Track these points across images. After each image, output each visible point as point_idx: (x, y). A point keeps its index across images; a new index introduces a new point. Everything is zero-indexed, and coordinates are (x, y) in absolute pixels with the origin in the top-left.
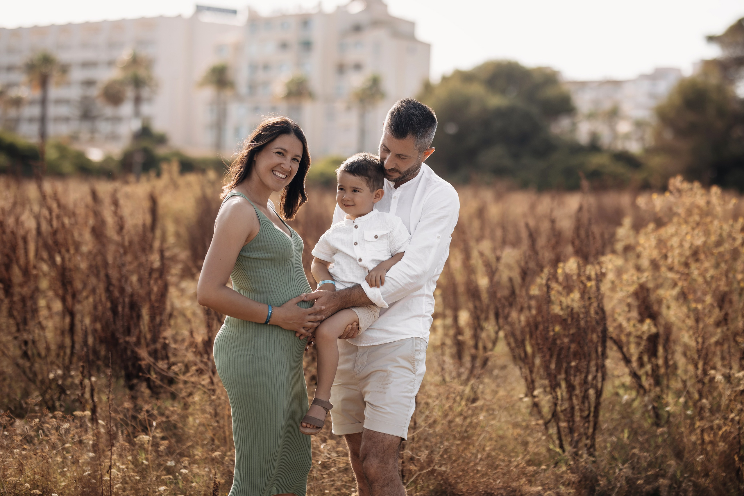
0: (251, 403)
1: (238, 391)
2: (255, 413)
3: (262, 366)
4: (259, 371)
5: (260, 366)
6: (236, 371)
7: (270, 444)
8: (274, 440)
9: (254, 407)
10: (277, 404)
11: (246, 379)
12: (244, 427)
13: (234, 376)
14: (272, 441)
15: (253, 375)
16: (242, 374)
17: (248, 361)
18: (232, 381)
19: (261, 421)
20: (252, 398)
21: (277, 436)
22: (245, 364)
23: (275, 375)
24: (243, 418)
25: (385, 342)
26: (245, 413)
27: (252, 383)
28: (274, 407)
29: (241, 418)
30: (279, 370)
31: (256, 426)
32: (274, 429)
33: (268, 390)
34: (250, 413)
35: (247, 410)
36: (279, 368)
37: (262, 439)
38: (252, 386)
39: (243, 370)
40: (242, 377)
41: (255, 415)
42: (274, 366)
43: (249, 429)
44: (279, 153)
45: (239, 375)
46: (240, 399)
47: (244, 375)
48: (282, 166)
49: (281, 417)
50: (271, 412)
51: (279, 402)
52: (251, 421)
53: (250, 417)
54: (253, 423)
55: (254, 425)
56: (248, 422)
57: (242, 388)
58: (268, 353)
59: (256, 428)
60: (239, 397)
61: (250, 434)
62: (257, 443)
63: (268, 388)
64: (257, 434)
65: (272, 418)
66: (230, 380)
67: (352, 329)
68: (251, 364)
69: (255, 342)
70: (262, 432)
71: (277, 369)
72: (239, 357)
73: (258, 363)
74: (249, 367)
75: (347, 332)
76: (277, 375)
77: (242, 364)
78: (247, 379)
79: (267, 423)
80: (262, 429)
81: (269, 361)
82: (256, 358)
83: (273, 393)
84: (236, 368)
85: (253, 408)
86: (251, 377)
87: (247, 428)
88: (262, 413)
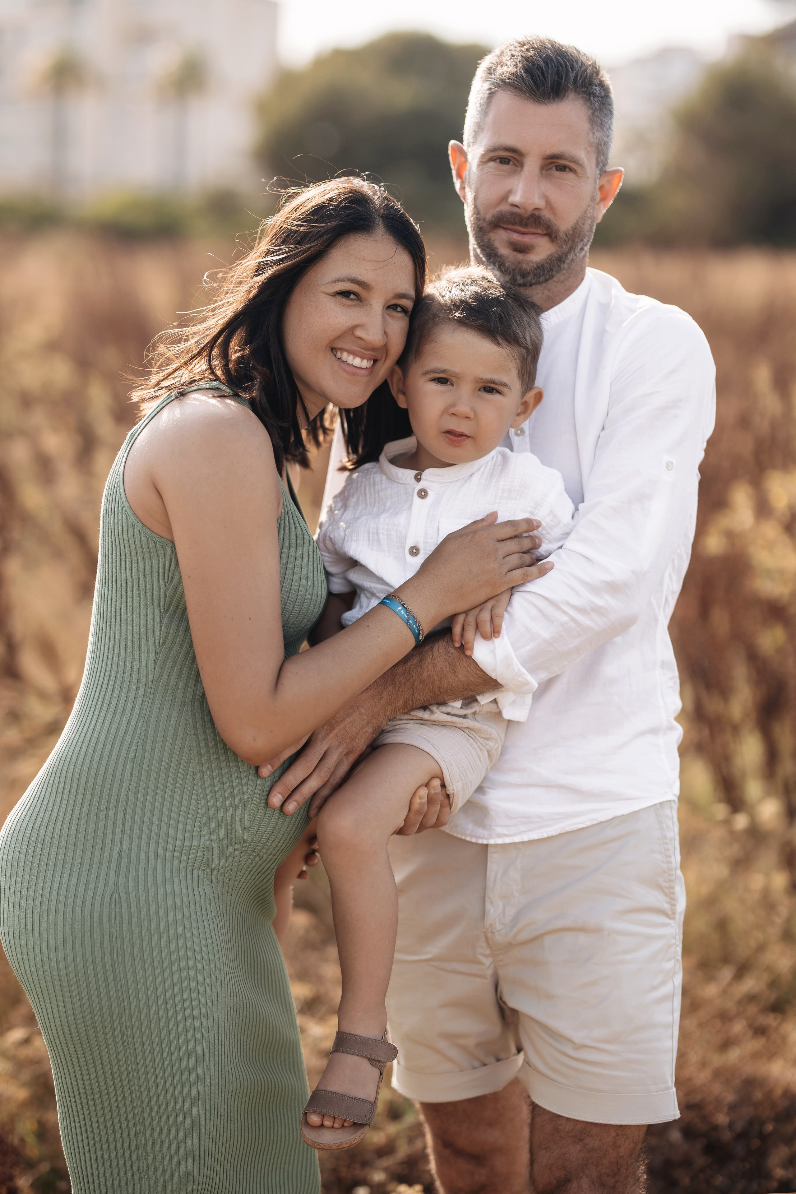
0: (112, 1047)
1: (69, 1008)
2: (125, 1077)
3: (141, 932)
4: (132, 946)
5: (135, 929)
6: (61, 947)
7: (175, 1168)
8: (190, 1157)
9: (122, 1057)
10: (192, 1048)
11: (91, 972)
12: (94, 1118)
13: (54, 963)
14: (182, 1159)
15: (112, 959)
16: (79, 958)
17: (96, 915)
18: (49, 979)
19: (145, 1099)
20: (113, 1033)
21: (196, 1142)
22: (87, 924)
23: (182, 958)
24: (89, 1092)
25: (568, 829)
26: (93, 1075)
27: (112, 985)
28: (184, 1058)
29: (82, 1090)
30: (196, 943)
31: (130, 1116)
32: (188, 1121)
33: (161, 1007)
34: (109, 1076)
35: (99, 1068)
36: (196, 936)
37: (150, 1155)
38: (113, 993)
39: (83, 945)
40: (80, 966)
41: (125, 1082)
42: (180, 932)
43: (109, 1123)
44: (345, 294)
45: (70, 958)
46: (75, 1034)
47: (84, 961)
48: (359, 333)
49: (207, 1084)
50: (176, 1072)
51: (198, 1041)
52: (113, 1099)
53: (111, 1089)
54: (122, 1106)
55: (123, 1113)
56: (106, 1104)
57: (80, 999)
58: (160, 890)
59: (131, 1122)
60: (73, 1029)
61: (111, 1140)
62: (135, 1165)
63: (161, 1000)
64: (133, 1141)
65: (178, 1089)
66: (41, 974)
67: (430, 800)
68: (106, 926)
69: (120, 852)
70: (148, 1132)
71: (189, 939)
72: (70, 901)
73: (130, 923)
74: (102, 935)
75: (419, 812)
76: (190, 957)
77: (77, 925)
78: (96, 973)
79: (163, 1108)
80: (148, 1124)
81: (162, 915)
82: (124, 904)
83: (180, 1014)
84: (60, 935)
85: (118, 1060)
86: (109, 967)
87: (101, 1120)
88: (147, 1076)
